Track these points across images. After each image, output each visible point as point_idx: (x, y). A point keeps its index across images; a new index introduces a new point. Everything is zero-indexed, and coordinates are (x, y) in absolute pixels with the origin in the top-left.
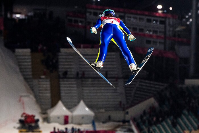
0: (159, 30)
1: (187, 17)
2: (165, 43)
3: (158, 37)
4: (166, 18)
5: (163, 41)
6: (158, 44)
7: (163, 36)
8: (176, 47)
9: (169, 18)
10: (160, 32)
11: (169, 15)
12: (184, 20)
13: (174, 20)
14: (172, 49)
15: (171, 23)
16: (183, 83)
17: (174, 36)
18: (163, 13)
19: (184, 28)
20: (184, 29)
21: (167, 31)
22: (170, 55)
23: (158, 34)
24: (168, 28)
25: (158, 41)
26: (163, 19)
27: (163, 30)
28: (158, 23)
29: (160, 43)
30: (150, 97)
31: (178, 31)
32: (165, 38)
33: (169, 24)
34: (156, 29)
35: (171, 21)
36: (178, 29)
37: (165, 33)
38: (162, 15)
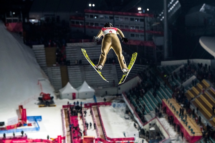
0: (140, 26)
1: (160, 15)
2: (145, 36)
3: (139, 31)
4: (144, 17)
5: (143, 34)
6: (140, 37)
7: (143, 30)
8: (153, 38)
9: (147, 17)
10: (141, 27)
11: (147, 15)
12: (158, 17)
13: (151, 18)
14: (151, 39)
15: (149, 20)
16: (160, 64)
17: (152, 30)
18: (143, 13)
19: (158, 23)
20: (158, 25)
21: (146, 27)
22: (149, 44)
23: (140, 29)
24: (146, 24)
25: (140, 34)
26: (143, 18)
27: (143, 26)
28: (139, 21)
29: (141, 35)
30: (136, 76)
31: (155, 26)
32: (145, 32)
33: (147, 21)
34: (138, 26)
35: (148, 19)
36: (154, 25)
37: (144, 28)
38: (141, 15)
